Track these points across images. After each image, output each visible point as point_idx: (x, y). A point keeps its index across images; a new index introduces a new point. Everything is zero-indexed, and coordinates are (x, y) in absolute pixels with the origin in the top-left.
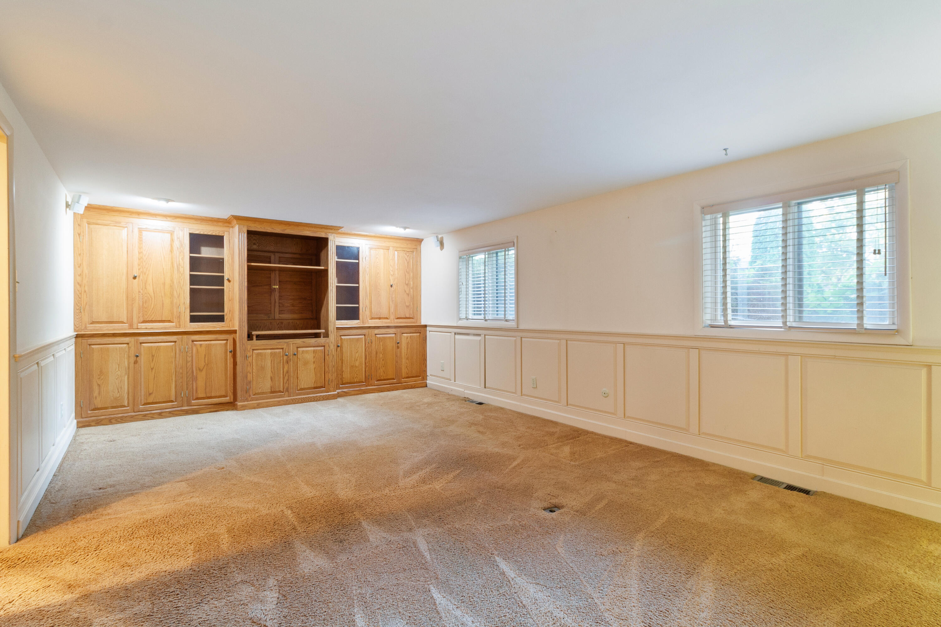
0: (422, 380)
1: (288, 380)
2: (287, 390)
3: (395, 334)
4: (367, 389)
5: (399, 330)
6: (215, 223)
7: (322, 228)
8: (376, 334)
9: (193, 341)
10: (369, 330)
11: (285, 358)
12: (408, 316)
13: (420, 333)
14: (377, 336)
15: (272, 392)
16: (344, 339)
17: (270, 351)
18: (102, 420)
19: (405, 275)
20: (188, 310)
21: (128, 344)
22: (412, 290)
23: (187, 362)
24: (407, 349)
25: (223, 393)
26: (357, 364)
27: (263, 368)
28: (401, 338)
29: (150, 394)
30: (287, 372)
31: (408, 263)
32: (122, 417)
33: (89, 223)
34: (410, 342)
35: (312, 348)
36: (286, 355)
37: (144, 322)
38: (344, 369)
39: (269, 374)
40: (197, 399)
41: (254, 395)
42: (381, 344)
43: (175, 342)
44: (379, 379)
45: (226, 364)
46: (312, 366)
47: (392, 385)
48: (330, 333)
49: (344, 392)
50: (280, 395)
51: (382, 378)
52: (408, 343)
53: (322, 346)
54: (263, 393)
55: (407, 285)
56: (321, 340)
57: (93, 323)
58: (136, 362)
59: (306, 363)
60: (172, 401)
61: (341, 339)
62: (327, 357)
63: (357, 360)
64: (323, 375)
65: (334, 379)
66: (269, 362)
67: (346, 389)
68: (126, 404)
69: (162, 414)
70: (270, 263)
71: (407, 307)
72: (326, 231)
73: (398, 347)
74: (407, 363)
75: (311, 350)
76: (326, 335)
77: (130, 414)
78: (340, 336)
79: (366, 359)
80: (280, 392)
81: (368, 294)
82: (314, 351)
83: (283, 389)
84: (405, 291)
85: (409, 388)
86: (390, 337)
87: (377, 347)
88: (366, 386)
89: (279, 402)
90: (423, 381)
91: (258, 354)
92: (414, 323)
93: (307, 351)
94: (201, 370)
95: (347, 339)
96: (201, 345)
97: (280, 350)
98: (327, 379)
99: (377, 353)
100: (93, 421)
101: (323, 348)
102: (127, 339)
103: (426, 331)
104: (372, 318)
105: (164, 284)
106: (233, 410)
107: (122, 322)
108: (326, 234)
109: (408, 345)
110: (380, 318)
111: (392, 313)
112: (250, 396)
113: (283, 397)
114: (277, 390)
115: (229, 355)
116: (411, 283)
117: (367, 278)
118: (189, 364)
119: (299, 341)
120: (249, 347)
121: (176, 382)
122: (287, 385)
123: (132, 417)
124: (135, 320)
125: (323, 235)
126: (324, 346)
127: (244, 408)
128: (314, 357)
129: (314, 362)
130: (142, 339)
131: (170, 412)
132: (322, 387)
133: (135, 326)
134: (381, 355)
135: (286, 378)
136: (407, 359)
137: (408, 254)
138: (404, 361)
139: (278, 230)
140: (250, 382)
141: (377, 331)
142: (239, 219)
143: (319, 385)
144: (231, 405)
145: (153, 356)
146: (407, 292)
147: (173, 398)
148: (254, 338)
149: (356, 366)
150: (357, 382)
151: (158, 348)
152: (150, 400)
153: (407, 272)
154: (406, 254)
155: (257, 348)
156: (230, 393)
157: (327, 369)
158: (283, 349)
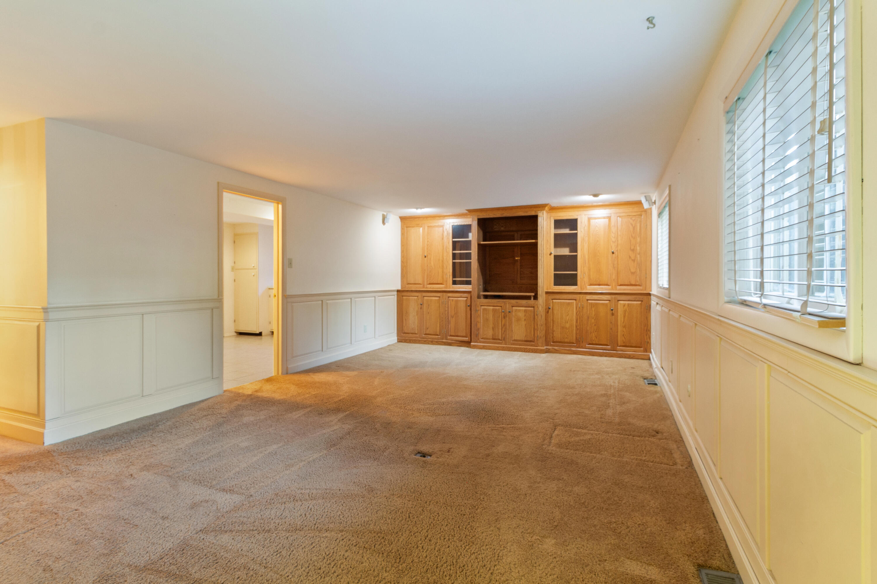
0: (644, 352)
1: (505, 331)
2: (504, 339)
3: (610, 300)
4: (576, 350)
5: (613, 296)
6: (466, 216)
7: (531, 208)
8: (587, 300)
9: (449, 297)
10: (580, 295)
11: (503, 314)
12: (633, 283)
13: (642, 301)
14: (589, 301)
15: (493, 339)
16: (555, 302)
17: (492, 308)
18: (407, 340)
19: (630, 241)
20: (451, 277)
21: (418, 297)
22: (638, 256)
23: (445, 311)
24: (624, 317)
25: (464, 335)
26: (568, 325)
27: (487, 320)
28: (616, 306)
29: (427, 329)
30: (504, 325)
31: (634, 229)
32: (415, 340)
33: (407, 227)
34: (628, 310)
35: (524, 308)
36: (503, 312)
37: (430, 284)
38: (555, 329)
39: (491, 325)
40: (451, 336)
41: (482, 339)
42: (593, 309)
43: (440, 297)
44: (590, 342)
45: (466, 315)
46: (523, 323)
47: (605, 351)
48: (539, 296)
49: (555, 349)
50: (499, 342)
51: (594, 342)
52: (625, 311)
53: (532, 307)
54: (487, 339)
55: (633, 250)
56: (532, 302)
57: (408, 284)
58: (421, 308)
59: (518, 320)
60: (437, 335)
61: (553, 302)
62: (536, 317)
63: (567, 322)
64: (533, 331)
65: (542, 336)
66: (492, 316)
67: (557, 347)
68: (417, 332)
69: (434, 342)
70: (514, 240)
71: (633, 273)
72: (535, 209)
73: (613, 314)
74: (624, 331)
75: (523, 310)
76: (536, 297)
77: (418, 339)
78: (552, 299)
79: (577, 322)
80: (499, 339)
81: (587, 262)
82: (525, 310)
83: (502, 338)
84: (630, 257)
85: (625, 357)
86: (603, 304)
87: (588, 312)
88: (577, 348)
89: (498, 347)
90: (645, 354)
91: (484, 309)
92: (641, 290)
93: (519, 310)
94: (452, 317)
95: (558, 302)
96: (453, 300)
97: (499, 308)
98: (536, 335)
99: (588, 318)
100: (403, 339)
101: (532, 308)
102: (417, 294)
103: (650, 300)
104: (591, 285)
105: (439, 260)
106: (467, 347)
107: (420, 284)
108: (536, 212)
109: (625, 313)
110: (599, 285)
111: (614, 280)
112: (479, 339)
113: (501, 344)
114: (497, 338)
115: (468, 308)
116: (638, 248)
117: (586, 246)
118: (447, 312)
119: (513, 301)
120: (478, 303)
121: (440, 323)
122: (504, 335)
123: (419, 341)
124: (426, 283)
125: (533, 213)
126: (534, 307)
127: (475, 347)
128: (525, 315)
129: (525, 320)
130: (424, 294)
131: (437, 342)
132: (531, 341)
133: (425, 287)
134: (593, 321)
135: (503, 329)
136: (624, 327)
137: (634, 219)
138: (620, 328)
139: (498, 215)
140: (479, 329)
141: (588, 297)
142: (470, 211)
143: (529, 339)
144: (467, 344)
145: (429, 305)
146: (633, 258)
147: (438, 333)
148: (482, 297)
149: (566, 328)
150: (567, 343)
151: (431, 300)
152: (427, 332)
153: (632, 237)
154: (631, 218)
155: (483, 304)
156: (469, 336)
157: (536, 327)
158: (501, 306)
